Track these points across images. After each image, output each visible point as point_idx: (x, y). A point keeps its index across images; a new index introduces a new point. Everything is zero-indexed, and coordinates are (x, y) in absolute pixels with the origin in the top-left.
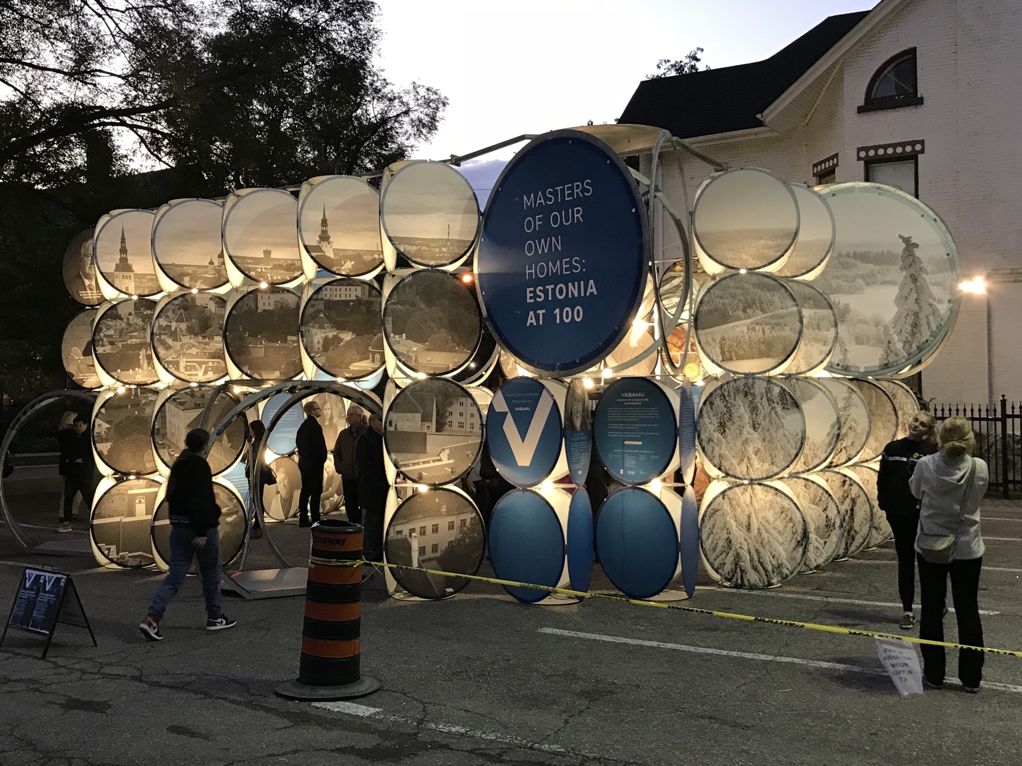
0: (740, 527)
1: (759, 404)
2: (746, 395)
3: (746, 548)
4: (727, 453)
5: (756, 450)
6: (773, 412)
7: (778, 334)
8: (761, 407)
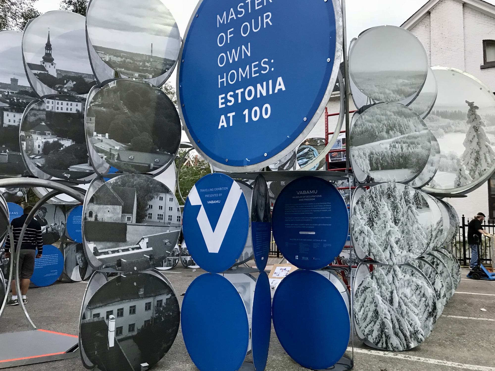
0: (385, 301)
1: (399, 204)
2: (389, 197)
3: (390, 318)
4: (375, 242)
5: (397, 240)
6: (409, 211)
7: (413, 150)
8: (400, 207)
